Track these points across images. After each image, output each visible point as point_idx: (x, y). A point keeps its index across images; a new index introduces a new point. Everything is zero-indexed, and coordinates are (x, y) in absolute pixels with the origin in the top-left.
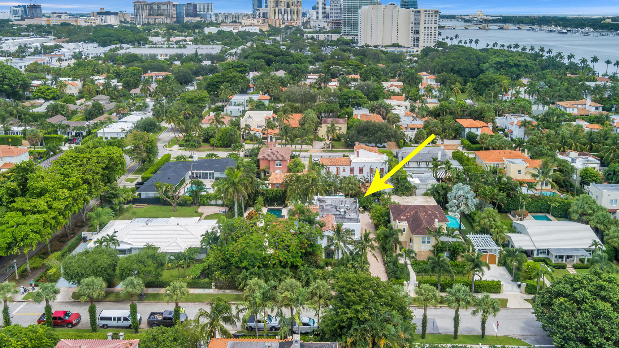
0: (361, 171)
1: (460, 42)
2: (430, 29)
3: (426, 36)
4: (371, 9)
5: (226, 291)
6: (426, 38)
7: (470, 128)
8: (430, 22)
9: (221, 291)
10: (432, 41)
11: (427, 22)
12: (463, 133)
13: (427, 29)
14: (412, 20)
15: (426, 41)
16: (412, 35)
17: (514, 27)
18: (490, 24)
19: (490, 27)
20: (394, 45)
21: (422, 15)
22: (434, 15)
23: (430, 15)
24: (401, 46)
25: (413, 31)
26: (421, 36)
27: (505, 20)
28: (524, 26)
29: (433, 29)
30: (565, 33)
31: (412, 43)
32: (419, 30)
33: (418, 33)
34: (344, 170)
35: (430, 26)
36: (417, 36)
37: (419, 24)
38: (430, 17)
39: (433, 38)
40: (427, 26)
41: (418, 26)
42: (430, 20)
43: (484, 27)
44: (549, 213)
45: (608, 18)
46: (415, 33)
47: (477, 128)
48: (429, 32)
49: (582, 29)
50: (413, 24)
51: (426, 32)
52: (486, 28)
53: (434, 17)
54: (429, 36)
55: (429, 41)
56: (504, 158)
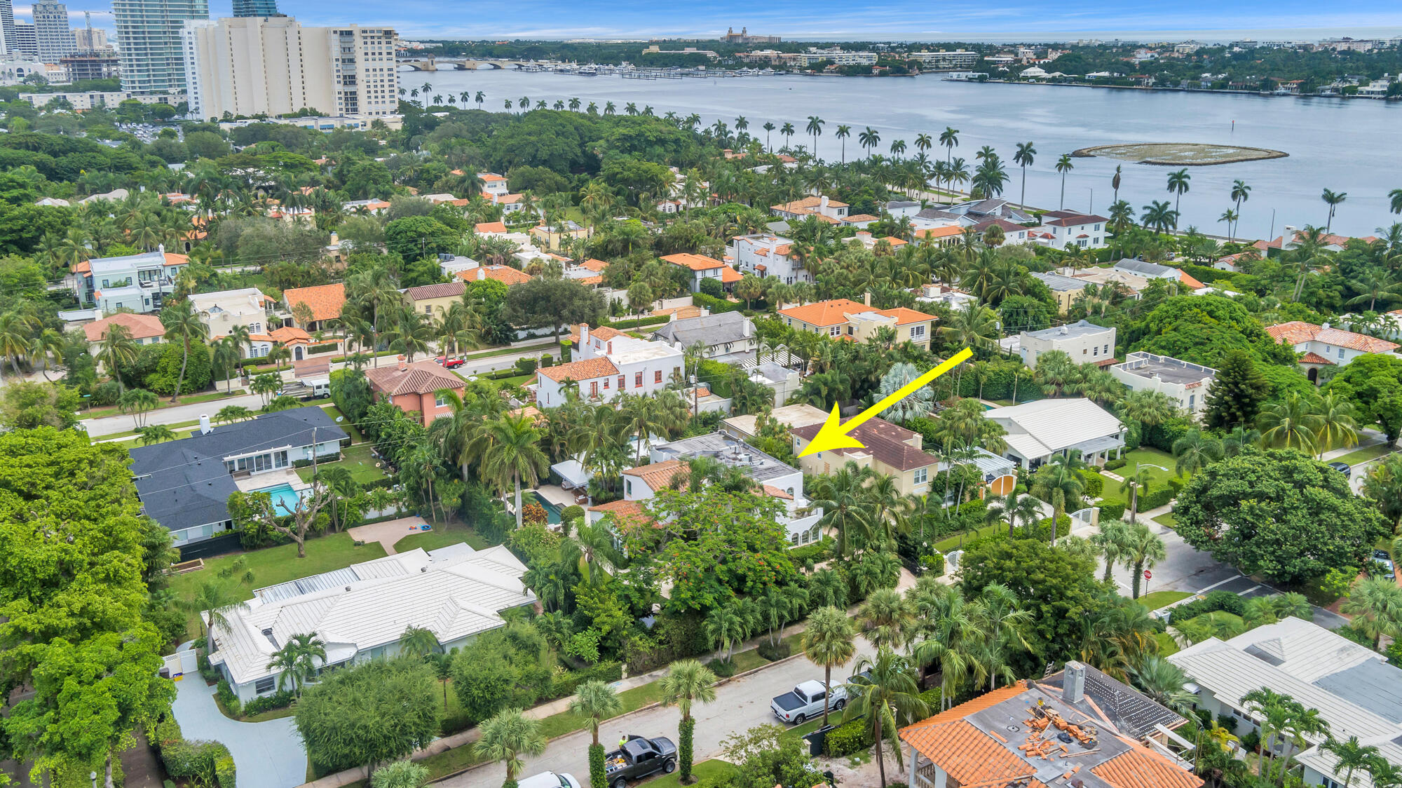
0: (639, 381)
1: (437, 99)
2: (378, 72)
3: (372, 89)
4: (227, 29)
5: (654, 673)
6: (373, 95)
7: (704, 271)
8: (377, 56)
9: (646, 679)
10: (387, 99)
11: (370, 56)
12: (692, 283)
13: (371, 72)
14: (336, 52)
15: (373, 100)
16: (340, 87)
17: (484, 65)
18: (437, 59)
19: (438, 66)
20: (303, 113)
21: (358, 41)
22: (384, 40)
23: (376, 40)
24: (321, 115)
25: (341, 79)
26: (361, 89)
27: (451, 49)
28: (505, 63)
29: (386, 72)
30: (593, 74)
31: (343, 106)
32: (353, 77)
33: (353, 83)
34: (606, 385)
35: (378, 65)
36: (350, 89)
37: (352, 61)
38: (376, 45)
39: (387, 94)
40: (371, 65)
41: (350, 66)
42: (377, 52)
43: (426, 65)
44: (976, 395)
45: (652, 43)
46: (345, 83)
47: (715, 269)
48: (378, 79)
49: (616, 65)
50: (340, 63)
51: (372, 79)
52: (431, 68)
53: (384, 45)
54: (379, 89)
55: (380, 100)
56: (846, 314)
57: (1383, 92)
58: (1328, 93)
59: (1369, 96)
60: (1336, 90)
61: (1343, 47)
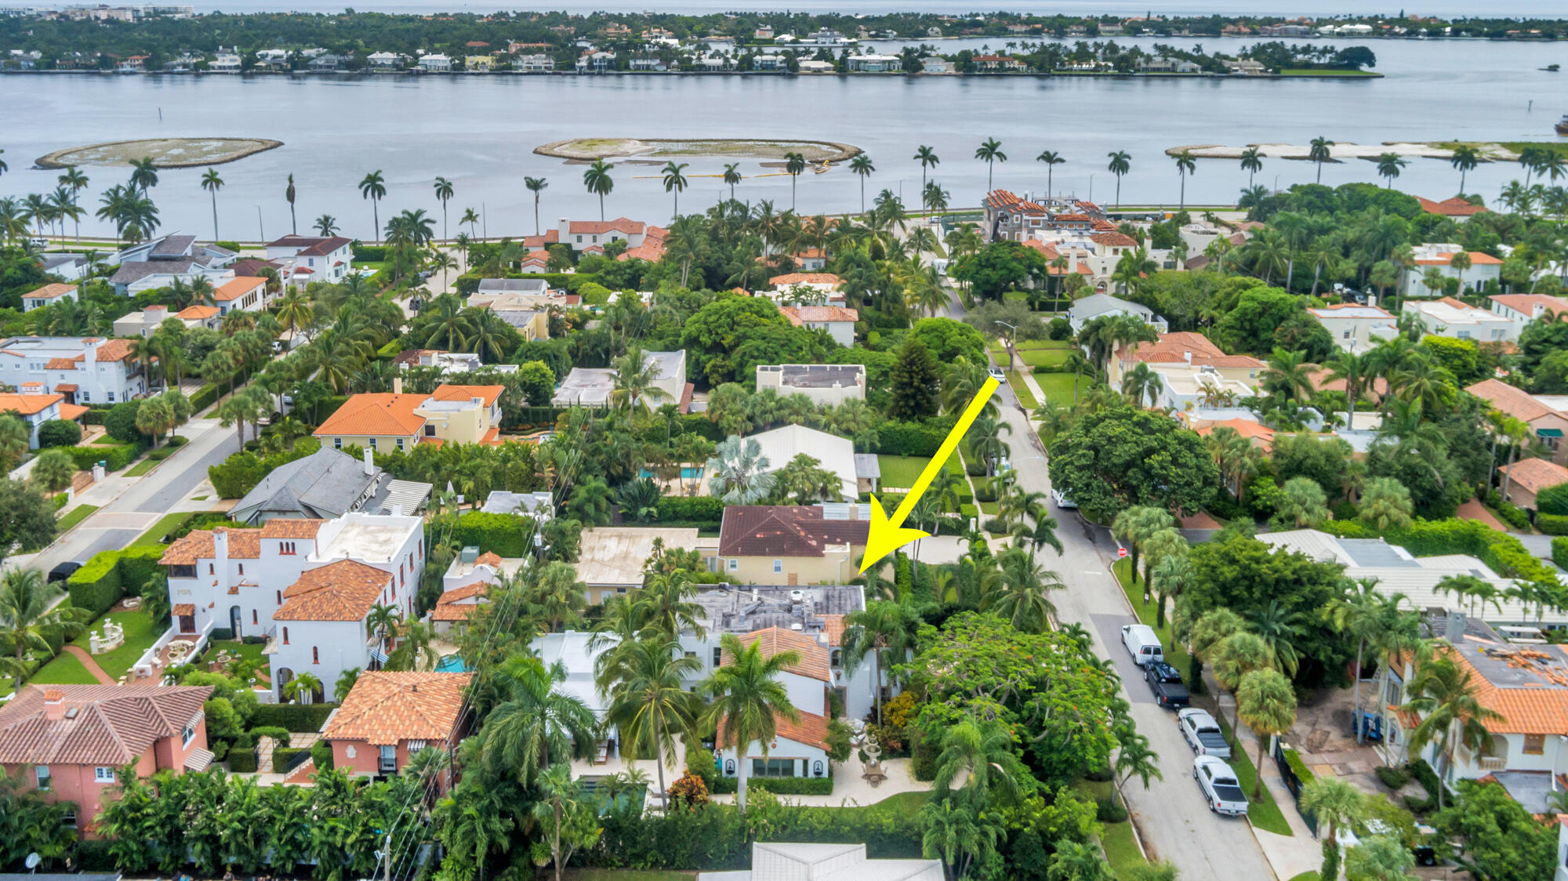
56: (416, 411)
57: (237, 67)
58: (180, 69)
59: (223, 71)
60: (185, 66)
61: (103, 15)
